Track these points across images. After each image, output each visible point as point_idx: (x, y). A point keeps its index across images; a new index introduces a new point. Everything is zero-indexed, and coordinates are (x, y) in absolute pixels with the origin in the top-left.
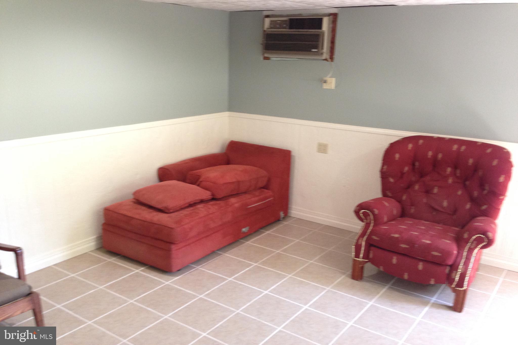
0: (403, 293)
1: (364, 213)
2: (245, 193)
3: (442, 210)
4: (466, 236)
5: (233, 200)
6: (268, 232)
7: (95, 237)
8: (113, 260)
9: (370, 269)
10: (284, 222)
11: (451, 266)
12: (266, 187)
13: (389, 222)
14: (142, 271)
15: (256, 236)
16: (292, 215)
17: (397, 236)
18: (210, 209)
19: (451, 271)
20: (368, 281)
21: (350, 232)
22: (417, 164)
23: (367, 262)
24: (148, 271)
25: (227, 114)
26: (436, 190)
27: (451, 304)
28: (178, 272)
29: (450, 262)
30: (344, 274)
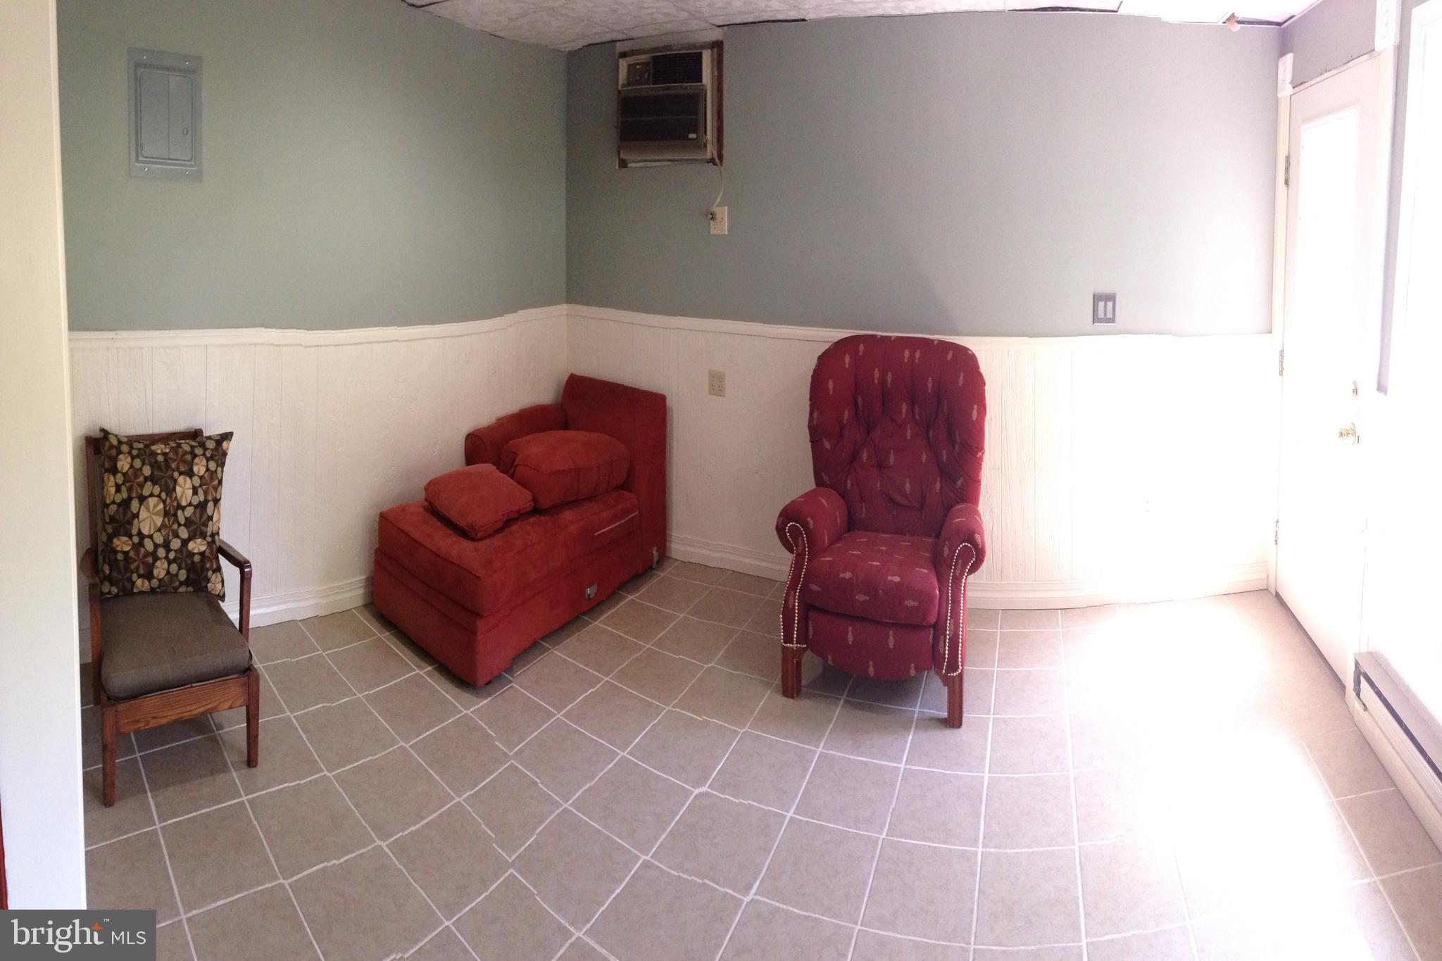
0: (870, 709)
1: (793, 529)
2: (590, 498)
3: (905, 502)
4: (946, 551)
5: (568, 515)
6: (630, 597)
7: (364, 577)
8: (385, 636)
9: (811, 665)
10: (659, 573)
11: (935, 626)
12: (626, 486)
13: (833, 544)
14: (428, 674)
15: (611, 607)
16: (674, 555)
17: (848, 575)
18: (528, 534)
19: (936, 638)
20: (810, 696)
21: (772, 582)
22: (860, 401)
23: (805, 650)
24: (437, 675)
25: (564, 308)
26: (892, 459)
27: (945, 714)
28: (487, 686)
29: (932, 619)
30: (768, 685)
